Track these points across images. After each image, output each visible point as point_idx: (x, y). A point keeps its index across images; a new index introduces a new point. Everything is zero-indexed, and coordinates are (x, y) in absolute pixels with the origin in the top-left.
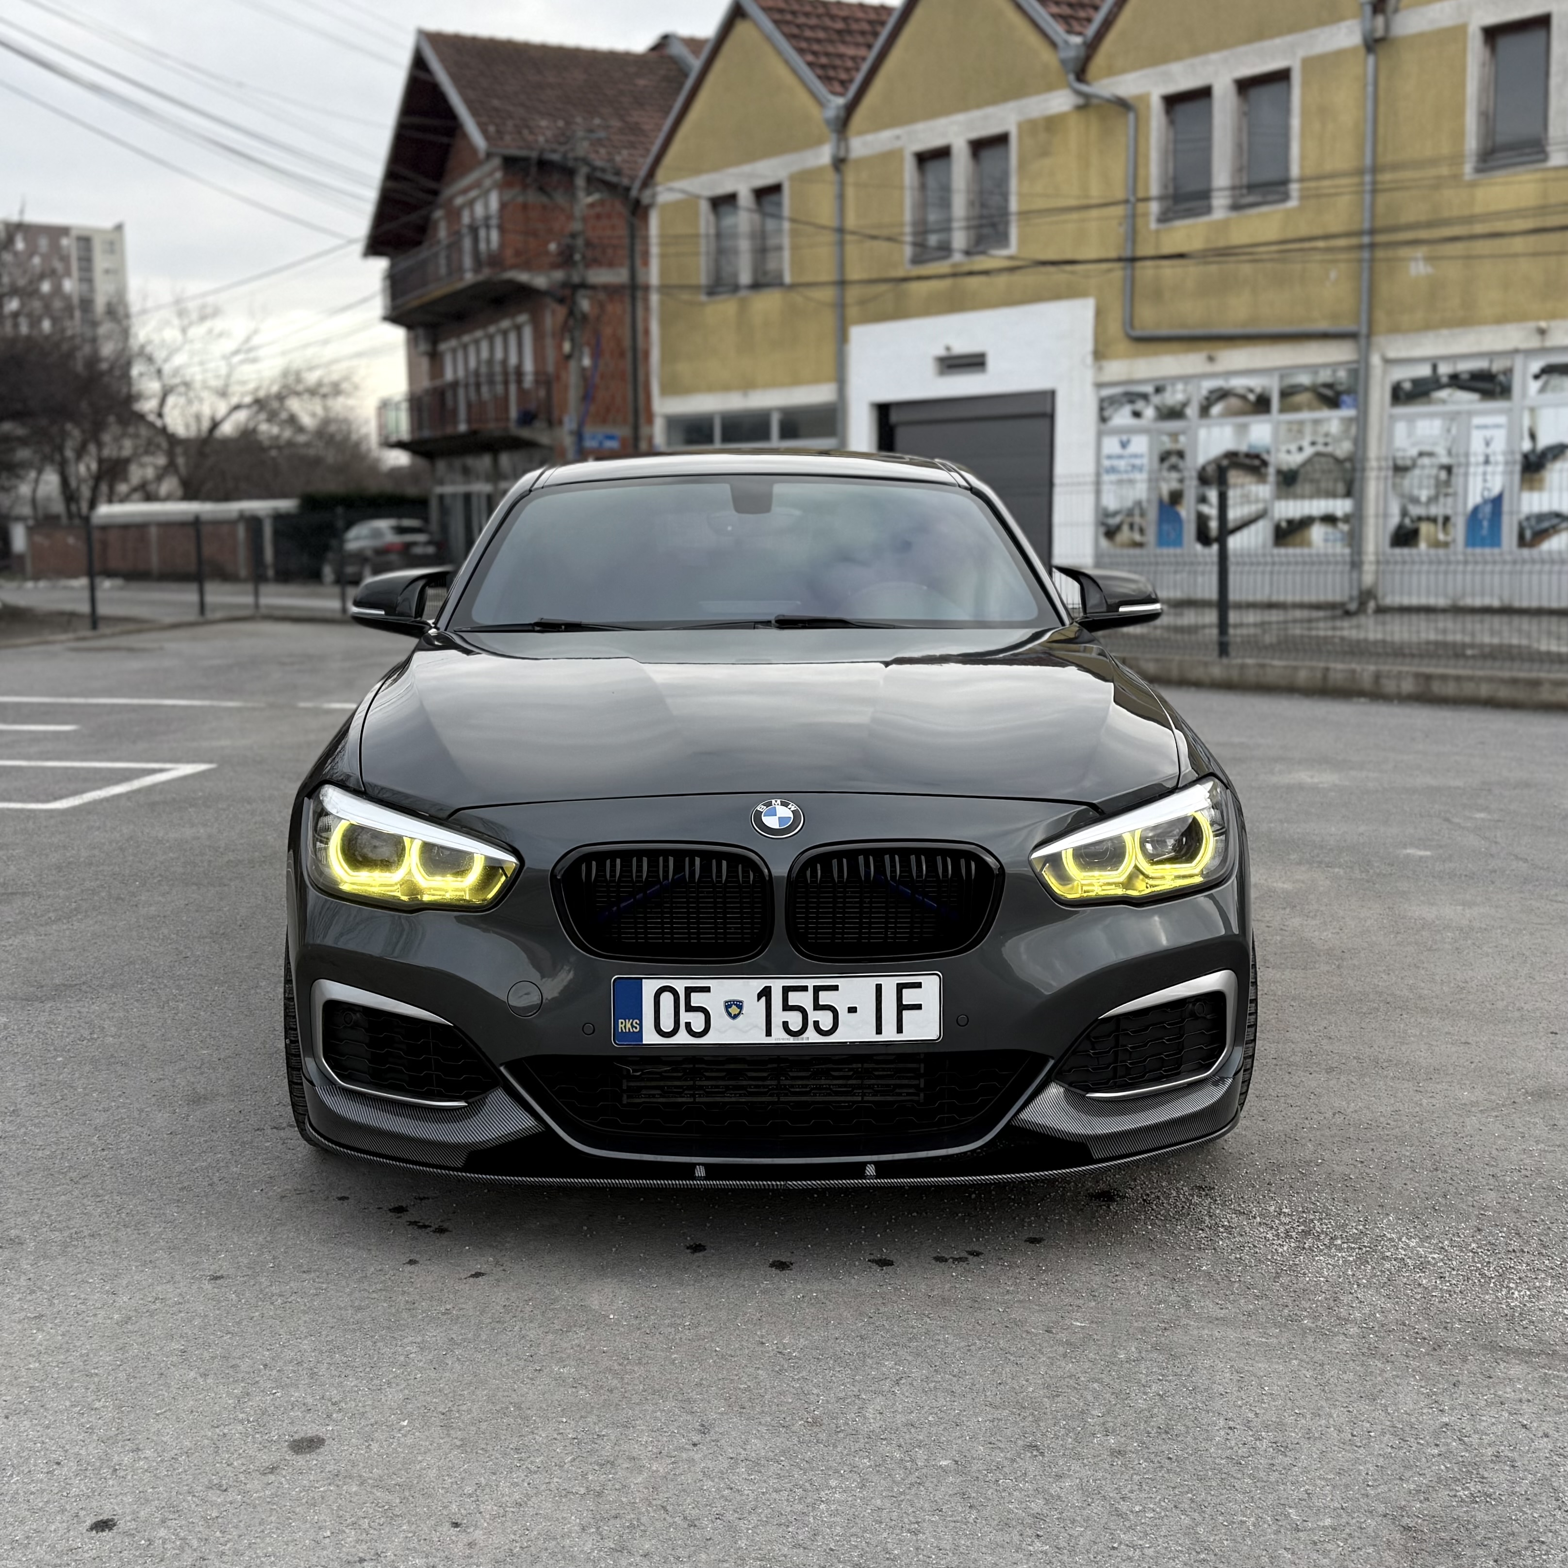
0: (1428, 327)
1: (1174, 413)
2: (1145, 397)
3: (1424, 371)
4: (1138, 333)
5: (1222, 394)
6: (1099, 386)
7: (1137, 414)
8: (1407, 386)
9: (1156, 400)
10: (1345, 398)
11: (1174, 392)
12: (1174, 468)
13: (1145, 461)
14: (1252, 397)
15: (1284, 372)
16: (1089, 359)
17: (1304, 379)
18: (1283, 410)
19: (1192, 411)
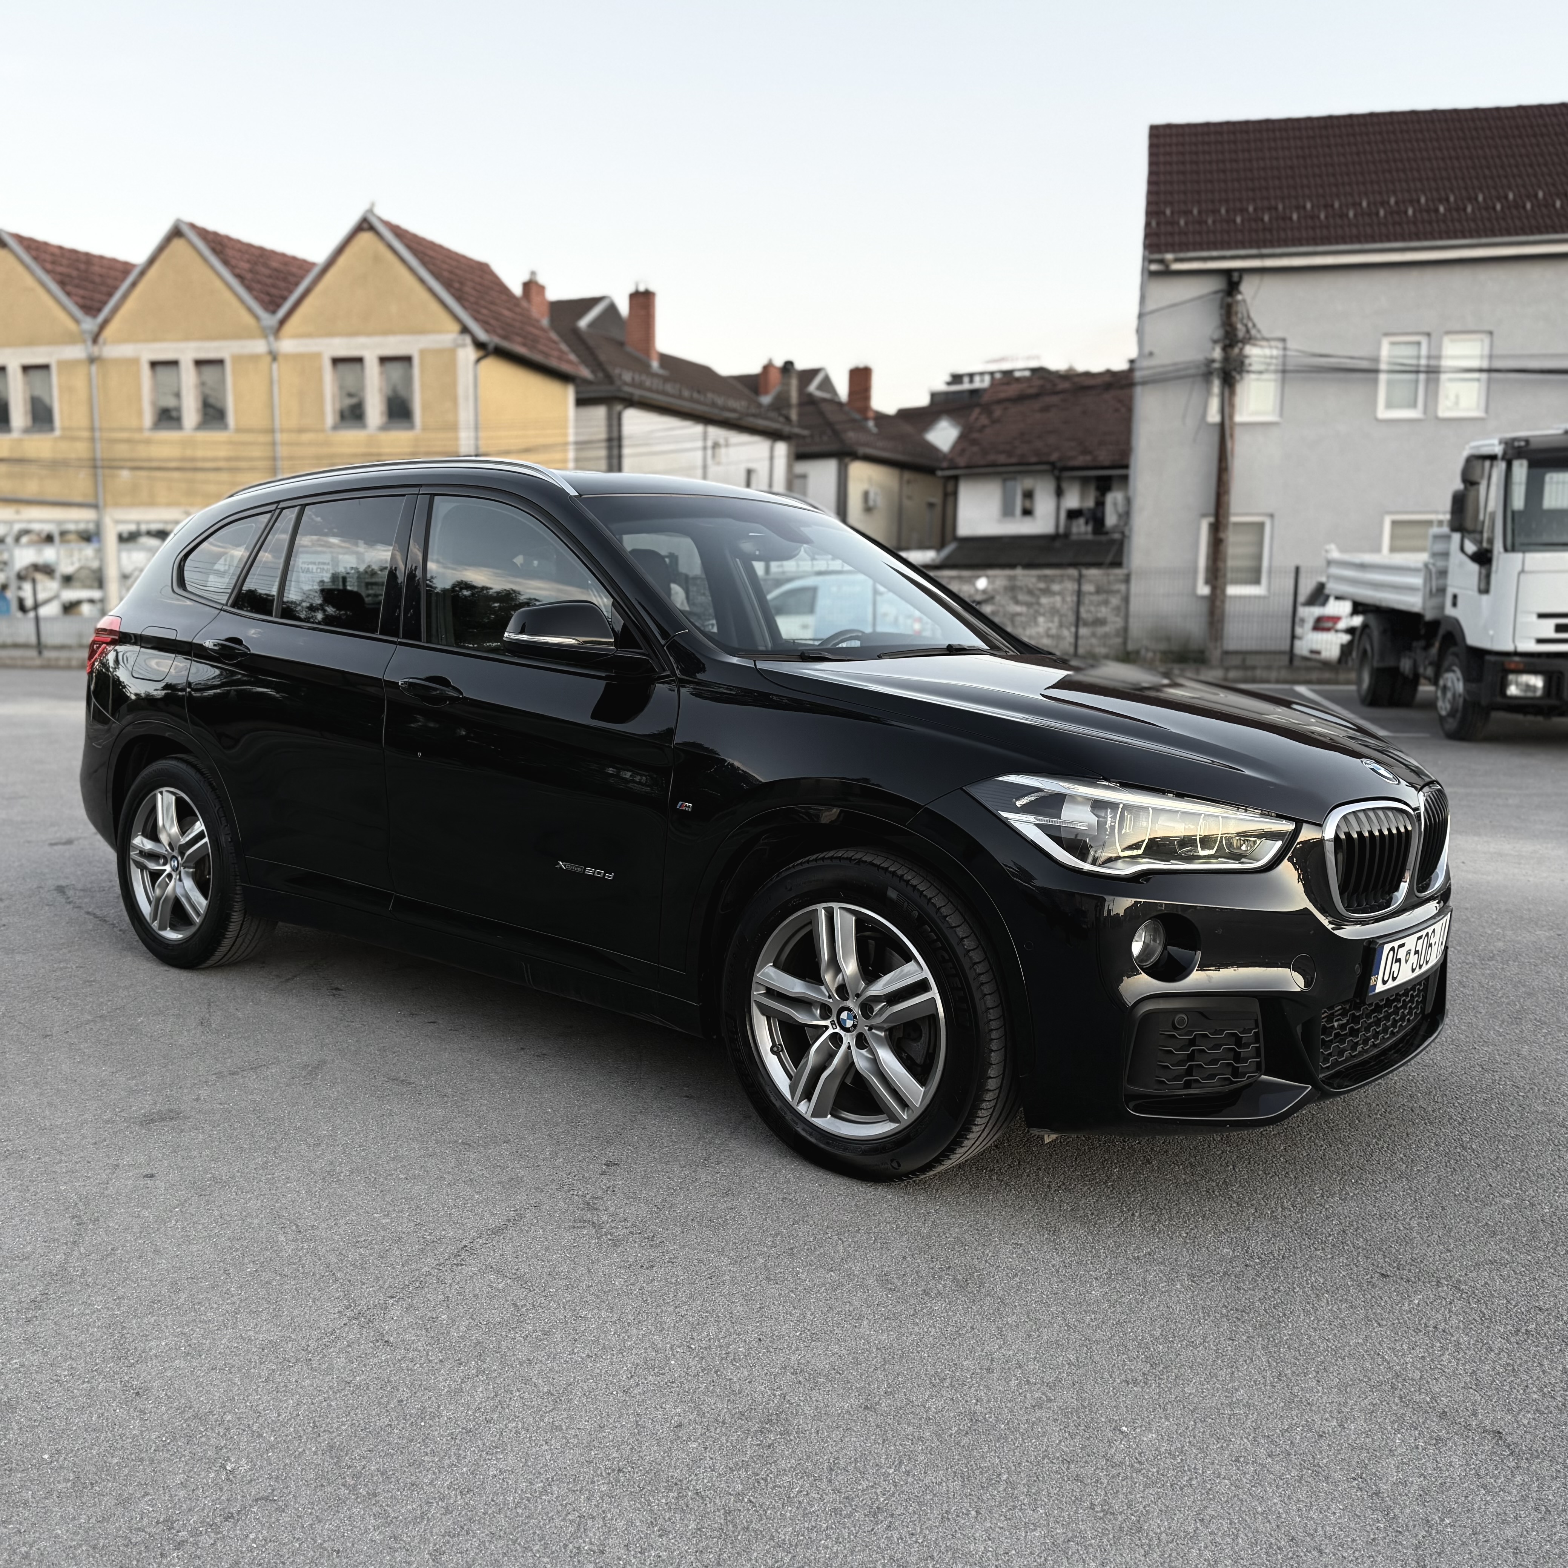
0: (133, 505)
3: (132, 528)
5: (27, 532)
8: (125, 535)
10: (95, 539)
14: (43, 534)
15: (59, 523)
17: (71, 527)
18: (62, 542)
19: (9, 540)
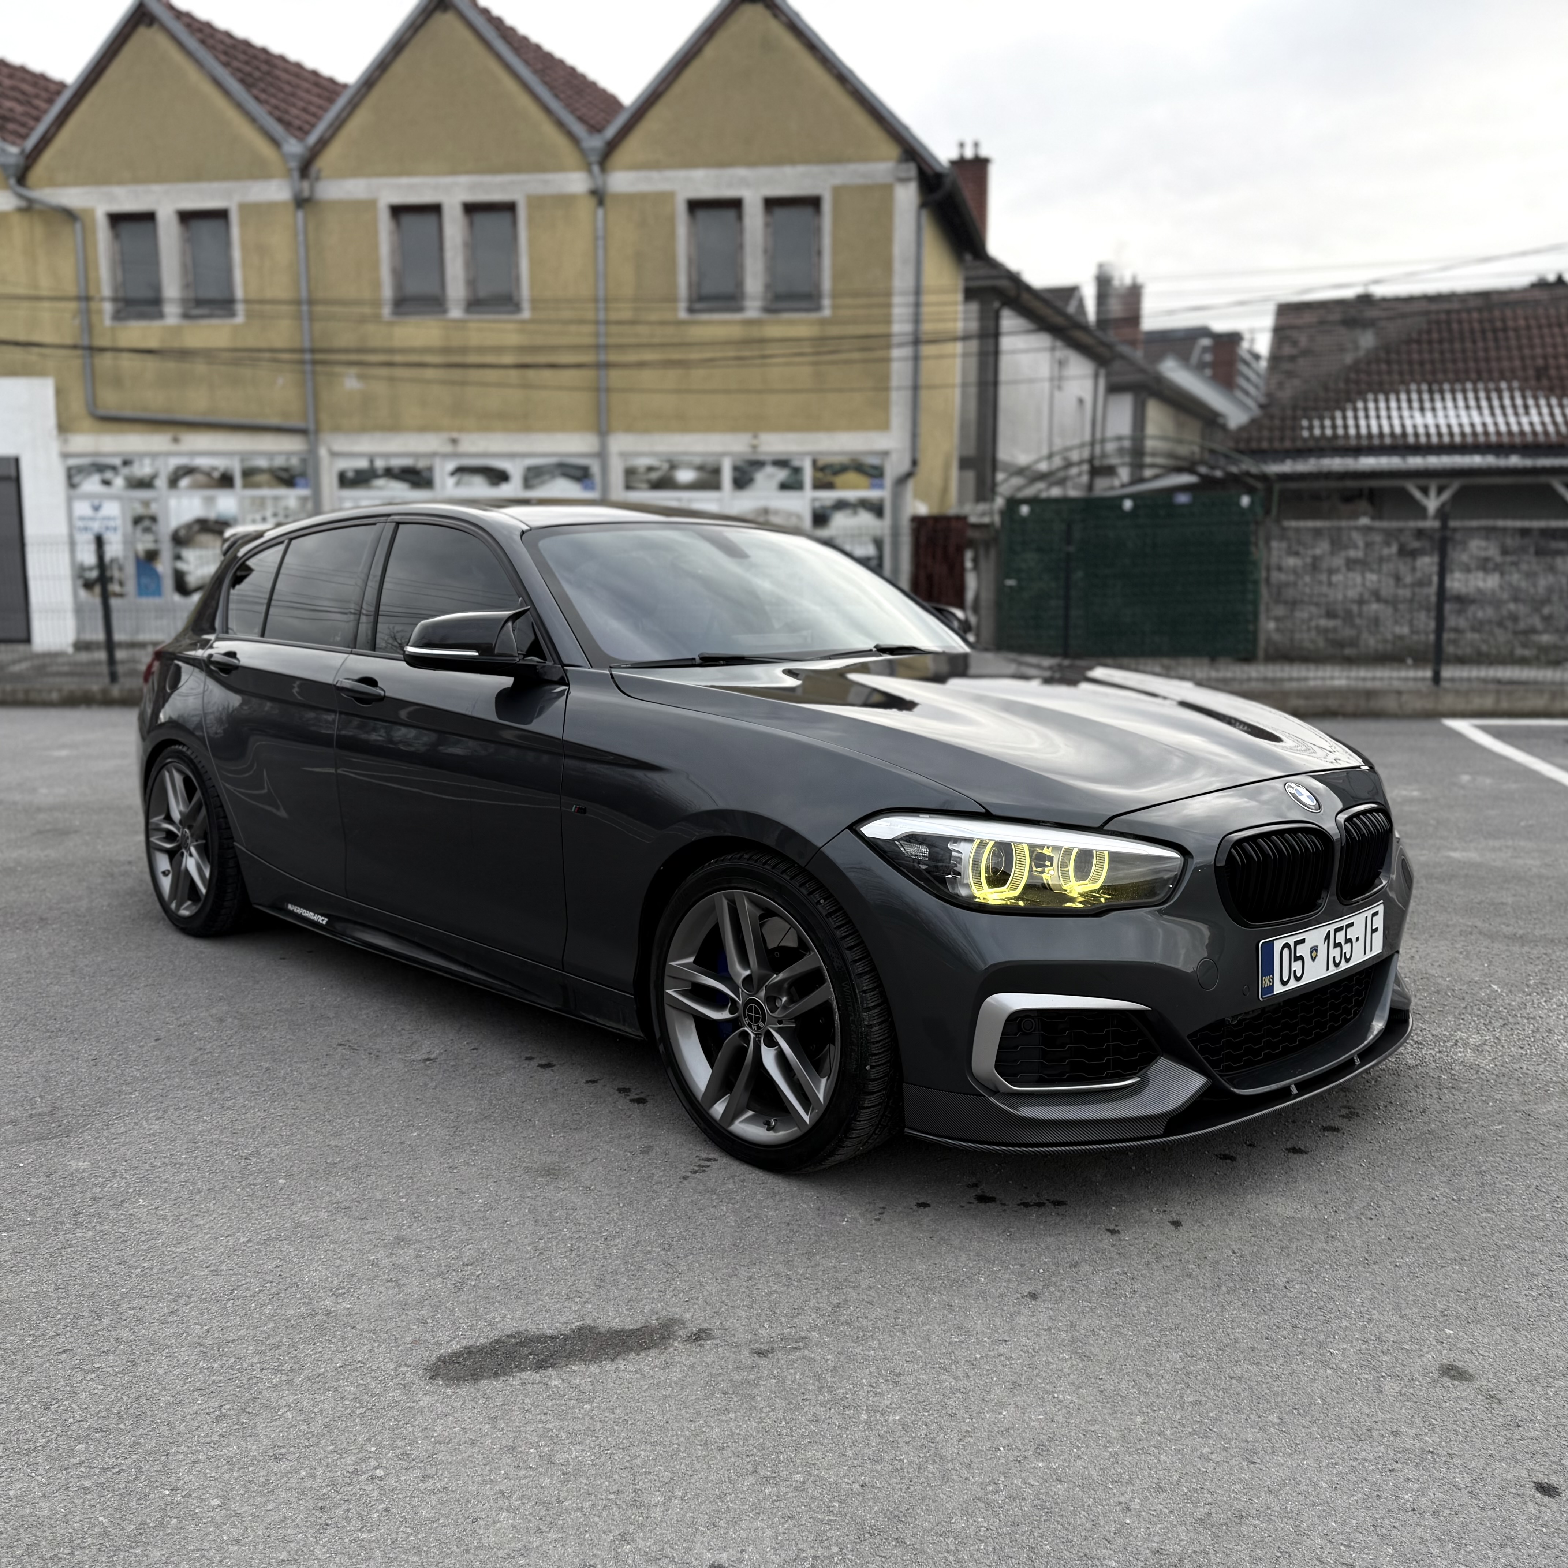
0: (364, 429)
1: (145, 484)
2: (114, 468)
3: (363, 464)
4: (102, 412)
5: (189, 471)
6: (65, 456)
7: (106, 483)
8: (350, 475)
9: (125, 471)
10: (300, 481)
11: (142, 465)
12: (147, 530)
13: (118, 523)
14: (216, 475)
15: (244, 456)
16: (54, 432)
17: (262, 463)
19: (161, 483)
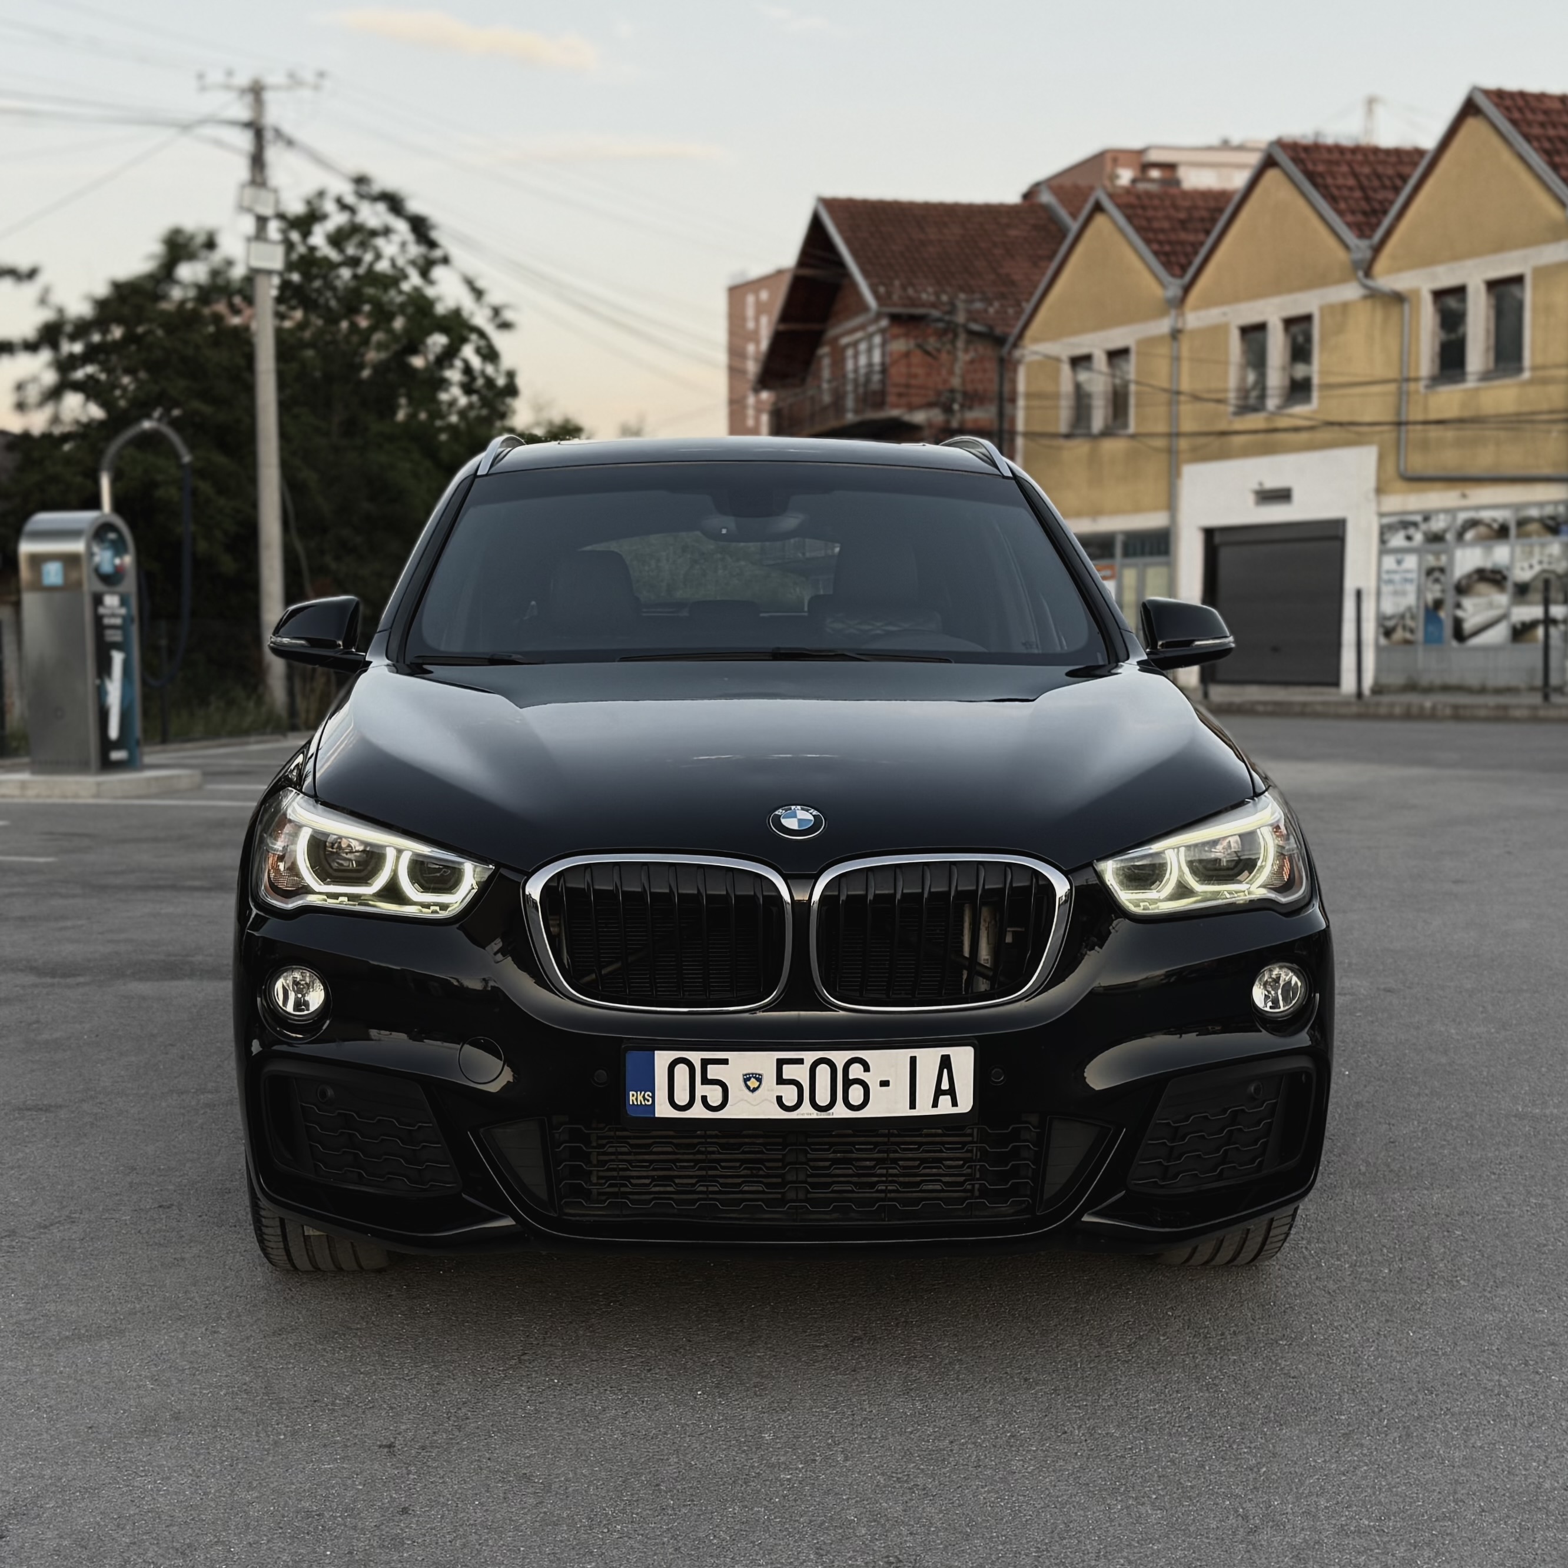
1: (1436, 538)
2: (1415, 525)
4: (1410, 473)
5: (1473, 523)
6: (1381, 515)
7: (1409, 538)
9: (1424, 527)
11: (1438, 520)
12: (1437, 581)
13: (1414, 576)
14: (1496, 526)
15: (1517, 507)
16: (1372, 495)
17: (1534, 512)
18: (1519, 536)
19: (1450, 537)
